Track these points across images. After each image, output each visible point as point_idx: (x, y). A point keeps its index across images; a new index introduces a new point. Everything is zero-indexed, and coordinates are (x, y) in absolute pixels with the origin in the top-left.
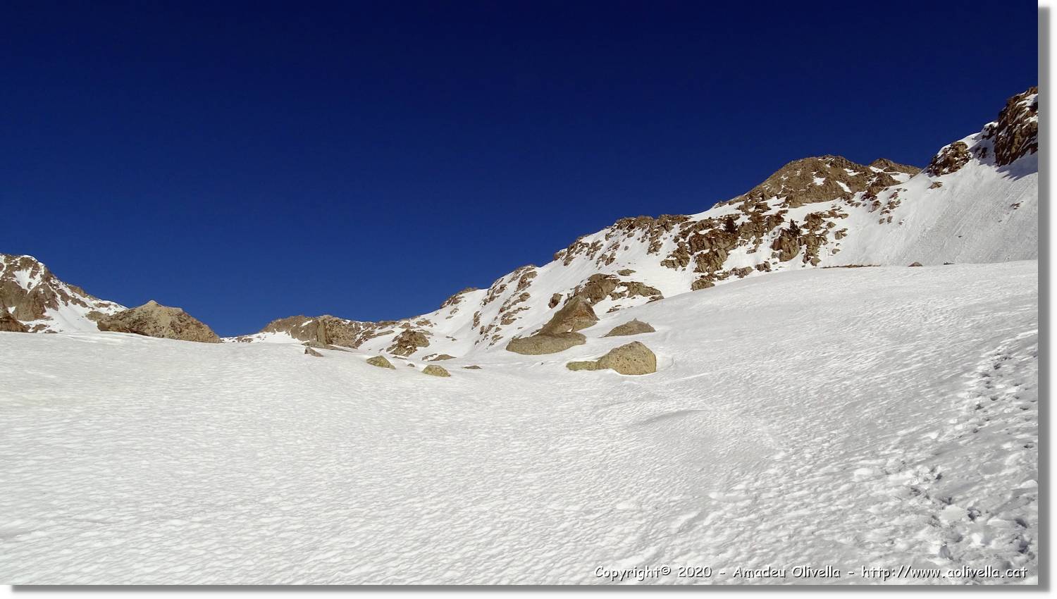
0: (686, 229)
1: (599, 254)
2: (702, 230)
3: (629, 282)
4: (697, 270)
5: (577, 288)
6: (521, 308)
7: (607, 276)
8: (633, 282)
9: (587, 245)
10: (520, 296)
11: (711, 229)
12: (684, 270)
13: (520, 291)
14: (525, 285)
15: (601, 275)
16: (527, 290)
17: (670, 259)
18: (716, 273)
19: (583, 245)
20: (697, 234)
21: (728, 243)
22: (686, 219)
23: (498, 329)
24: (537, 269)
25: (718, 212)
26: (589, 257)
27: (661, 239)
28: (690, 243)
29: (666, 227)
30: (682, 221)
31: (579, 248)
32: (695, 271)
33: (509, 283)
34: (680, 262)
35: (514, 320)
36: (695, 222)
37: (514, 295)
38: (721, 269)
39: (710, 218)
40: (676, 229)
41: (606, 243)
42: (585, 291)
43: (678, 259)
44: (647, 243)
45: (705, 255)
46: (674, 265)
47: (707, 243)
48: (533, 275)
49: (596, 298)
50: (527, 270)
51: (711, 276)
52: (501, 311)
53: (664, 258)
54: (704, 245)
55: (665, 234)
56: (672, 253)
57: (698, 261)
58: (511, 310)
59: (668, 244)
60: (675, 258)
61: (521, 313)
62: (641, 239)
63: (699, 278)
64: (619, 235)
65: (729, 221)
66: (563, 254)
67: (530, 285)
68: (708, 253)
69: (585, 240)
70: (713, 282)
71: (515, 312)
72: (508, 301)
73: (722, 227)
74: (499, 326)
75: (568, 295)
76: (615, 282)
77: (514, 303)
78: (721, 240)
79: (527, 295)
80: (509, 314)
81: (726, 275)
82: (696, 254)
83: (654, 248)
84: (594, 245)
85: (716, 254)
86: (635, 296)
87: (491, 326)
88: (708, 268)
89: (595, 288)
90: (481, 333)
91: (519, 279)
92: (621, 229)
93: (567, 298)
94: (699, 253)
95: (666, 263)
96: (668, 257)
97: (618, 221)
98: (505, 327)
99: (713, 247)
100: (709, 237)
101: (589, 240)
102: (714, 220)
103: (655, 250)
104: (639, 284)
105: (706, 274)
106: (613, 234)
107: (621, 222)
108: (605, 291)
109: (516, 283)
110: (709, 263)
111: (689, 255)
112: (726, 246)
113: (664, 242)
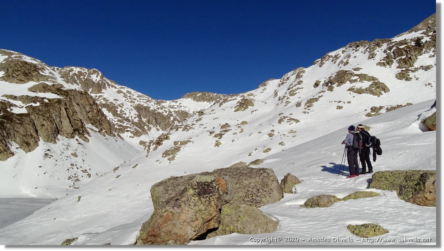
0: (391, 45)
1: (339, 61)
2: (401, 46)
3: (360, 74)
4: (398, 67)
5: (330, 77)
6: (299, 88)
7: (347, 71)
8: (362, 74)
9: (332, 56)
10: (298, 82)
11: (406, 45)
12: (391, 67)
13: (297, 80)
14: (300, 77)
15: (343, 71)
16: (301, 79)
17: (382, 61)
18: (410, 68)
19: (330, 57)
20: (398, 48)
21: (417, 52)
22: (390, 41)
23: (288, 98)
24: (305, 69)
25: (409, 36)
26: (333, 62)
27: (376, 52)
28: (393, 52)
29: (378, 45)
30: (388, 42)
31: (327, 58)
32: (397, 68)
33: (291, 76)
34: (388, 63)
35: (296, 93)
36: (396, 42)
37: (294, 82)
38: (413, 66)
39: (405, 39)
40: (385, 46)
41: (342, 55)
42: (335, 79)
43: (387, 61)
44: (367, 54)
45: (404, 59)
46: (384, 65)
47: (404, 53)
48: (304, 72)
49: (341, 83)
50: (300, 70)
51: (407, 70)
52: (288, 89)
53: (379, 61)
54: (402, 53)
55: (378, 49)
56: (383, 59)
57: (399, 63)
58: (294, 89)
59: (380, 53)
60: (385, 61)
61: (299, 90)
62: (363, 52)
63: (400, 72)
64: (350, 51)
65: (418, 41)
66: (318, 62)
67: (302, 77)
68: (405, 58)
69: (330, 54)
70: (408, 74)
71: (296, 90)
72: (292, 84)
73: (413, 44)
74: (289, 97)
75: (325, 81)
76: (352, 74)
77: (295, 86)
78: (413, 51)
79: (301, 82)
80: (293, 91)
81: (416, 69)
82: (397, 58)
83: (372, 56)
84: (336, 56)
85: (410, 58)
86: (363, 81)
87: (284, 97)
88: (405, 66)
89: (341, 77)
90: (279, 100)
91: (296, 74)
92: (351, 47)
93: (324, 83)
94: (400, 58)
95: (379, 64)
96: (381, 61)
97: (349, 44)
98: (291, 97)
99: (408, 55)
100: (405, 49)
101: (333, 54)
102: (407, 40)
103: (372, 57)
104: (365, 75)
105: (404, 69)
106: (346, 50)
107: (351, 44)
108: (346, 79)
109: (295, 76)
110: (406, 63)
111: (393, 60)
112: (415, 54)
113: (378, 53)
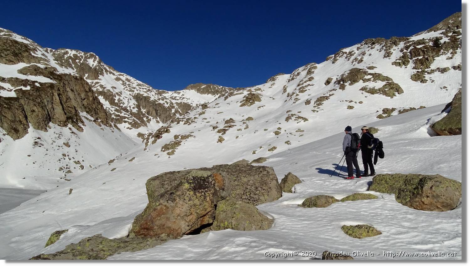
0: (408, 44)
1: (353, 58)
2: (418, 45)
3: (374, 73)
4: (414, 68)
5: (343, 75)
6: (310, 85)
7: (361, 69)
8: (376, 73)
9: (346, 53)
10: (309, 78)
11: (424, 45)
12: (406, 67)
13: (308, 76)
14: (311, 73)
15: (357, 69)
16: (312, 75)
17: (398, 61)
18: (426, 70)
19: (344, 53)
20: (415, 48)
21: (434, 53)
22: (408, 39)
23: (297, 95)
24: (317, 65)
25: (427, 36)
26: (347, 59)
27: (392, 50)
28: (410, 52)
29: (395, 44)
30: (405, 40)
31: (341, 54)
32: (413, 69)
33: (302, 72)
34: (404, 63)
35: (306, 90)
36: (414, 41)
37: (305, 78)
38: (430, 68)
39: (423, 39)
40: (402, 45)
41: (357, 52)
42: (347, 77)
43: (403, 61)
44: (383, 52)
45: (420, 59)
46: (400, 65)
47: (421, 53)
48: (315, 68)
49: (354, 81)
50: (312, 65)
51: (423, 72)
52: (298, 86)
53: (394, 60)
54: (419, 54)
55: (394, 47)
56: (399, 58)
57: (415, 63)
58: (304, 85)
59: (396, 52)
60: (401, 61)
61: (309, 87)
62: (379, 50)
63: (416, 73)
64: (365, 48)
65: (436, 41)
66: (331, 58)
67: (314, 73)
68: (422, 59)
69: (344, 50)
70: (424, 75)
71: (306, 86)
72: (302, 81)
73: (431, 44)
74: (298, 93)
75: (337, 79)
76: (365, 73)
77: (305, 82)
78: (430, 51)
79: (312, 78)
80: (303, 87)
81: (433, 71)
82: (414, 59)
83: (388, 55)
84: (350, 53)
85: (427, 59)
86: (377, 81)
87: (294, 93)
88: (421, 67)
89: (354, 76)
90: (288, 96)
91: (308, 70)
92: (367, 44)
93: (336, 80)
94: (416, 58)
95: (395, 63)
96: (396, 60)
97: (365, 40)
98: (301, 94)
99: (425, 55)
100: (423, 49)
101: (347, 50)
102: (426, 40)
104: (379, 74)
105: (420, 70)
106: (361, 47)
107: (367, 41)
108: (359, 77)
109: (306, 72)
110: (422, 64)
111: (409, 60)
112: (433, 55)
113: (394, 52)
